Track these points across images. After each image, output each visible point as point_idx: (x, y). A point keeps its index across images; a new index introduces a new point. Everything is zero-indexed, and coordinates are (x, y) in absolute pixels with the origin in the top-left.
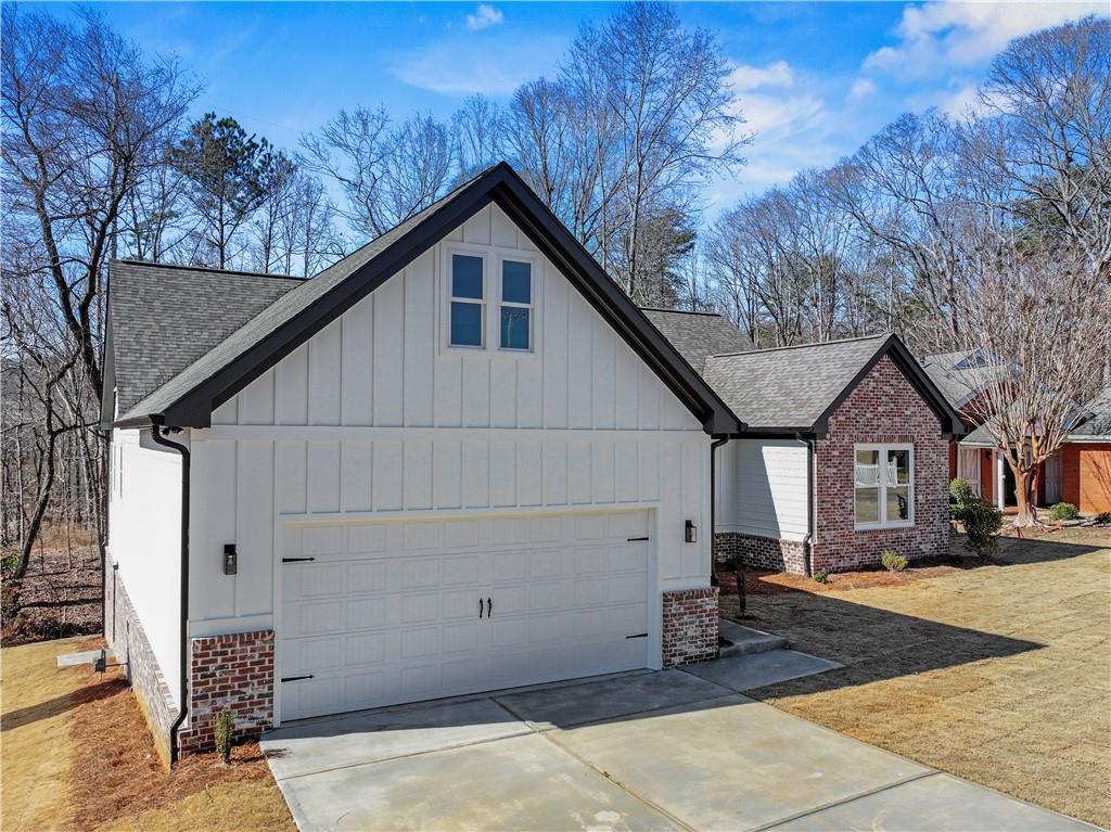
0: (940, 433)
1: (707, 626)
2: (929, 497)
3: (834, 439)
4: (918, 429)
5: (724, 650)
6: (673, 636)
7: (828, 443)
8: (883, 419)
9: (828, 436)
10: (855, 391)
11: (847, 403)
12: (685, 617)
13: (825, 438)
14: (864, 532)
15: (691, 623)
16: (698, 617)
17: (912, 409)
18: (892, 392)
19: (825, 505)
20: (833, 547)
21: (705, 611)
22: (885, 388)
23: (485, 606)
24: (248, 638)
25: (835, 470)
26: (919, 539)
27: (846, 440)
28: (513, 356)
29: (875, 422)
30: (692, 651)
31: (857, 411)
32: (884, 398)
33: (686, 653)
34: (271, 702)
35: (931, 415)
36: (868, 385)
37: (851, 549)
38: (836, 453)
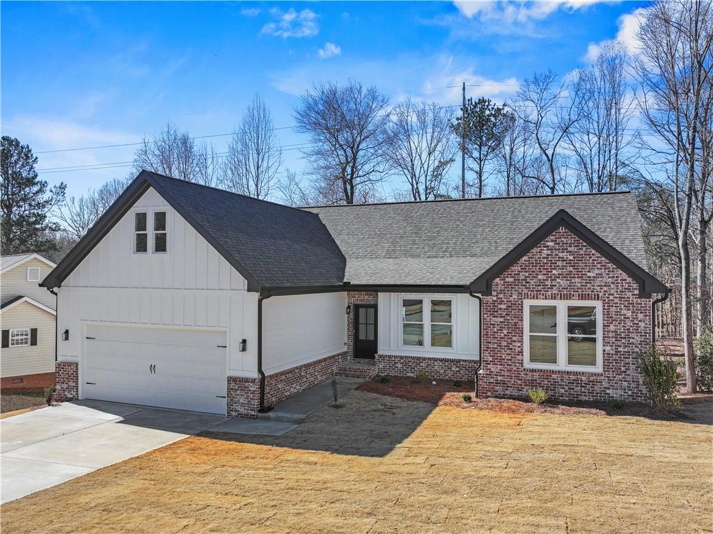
0: (637, 292)
1: (251, 399)
2: (620, 349)
3: (502, 296)
4: (605, 288)
5: (260, 415)
6: (231, 400)
7: (495, 298)
8: (558, 280)
9: (494, 293)
10: (525, 258)
11: (516, 268)
12: (238, 392)
13: (491, 295)
14: (533, 371)
15: (241, 395)
16: (246, 393)
17: (597, 271)
18: (571, 258)
19: (491, 346)
20: (499, 378)
21: (250, 390)
22: (561, 255)
23: (152, 368)
24: (70, 364)
25: (502, 320)
26: (605, 384)
27: (514, 296)
28: (160, 255)
29: (548, 283)
30: (242, 410)
31: (527, 274)
32: (560, 263)
33: (239, 411)
34: (77, 389)
35: (624, 276)
36: (541, 253)
37: (520, 382)
38: (503, 306)
